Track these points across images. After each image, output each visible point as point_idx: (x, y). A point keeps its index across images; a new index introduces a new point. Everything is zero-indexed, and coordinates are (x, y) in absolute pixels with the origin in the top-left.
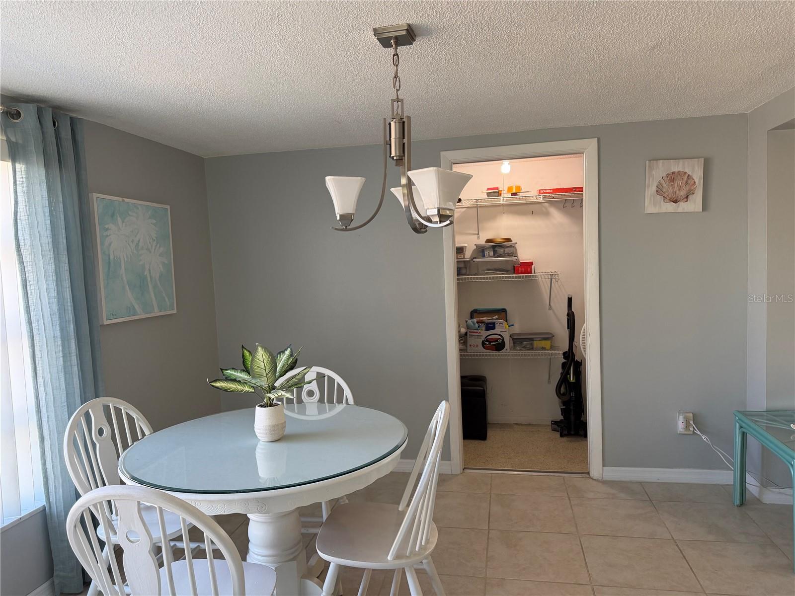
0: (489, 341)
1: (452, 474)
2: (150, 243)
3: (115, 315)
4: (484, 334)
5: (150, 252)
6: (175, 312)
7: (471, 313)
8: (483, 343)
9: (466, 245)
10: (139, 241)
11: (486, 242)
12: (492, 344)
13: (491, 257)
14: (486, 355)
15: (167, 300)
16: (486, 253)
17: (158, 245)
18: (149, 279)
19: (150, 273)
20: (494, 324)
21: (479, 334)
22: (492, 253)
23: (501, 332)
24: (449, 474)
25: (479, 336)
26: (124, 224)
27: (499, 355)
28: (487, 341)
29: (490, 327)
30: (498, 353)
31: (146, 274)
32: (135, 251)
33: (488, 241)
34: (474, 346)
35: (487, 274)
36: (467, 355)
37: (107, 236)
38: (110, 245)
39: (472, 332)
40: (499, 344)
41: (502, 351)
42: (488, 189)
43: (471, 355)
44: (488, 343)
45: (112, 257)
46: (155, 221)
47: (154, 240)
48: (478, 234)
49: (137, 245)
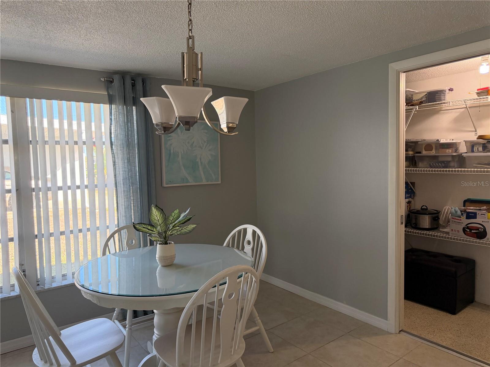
0: (471, 229)
1: (388, 332)
2: (202, 143)
3: (173, 182)
4: (465, 221)
5: (202, 149)
6: (220, 182)
7: (464, 201)
8: (464, 230)
9: (461, 141)
10: (193, 142)
11: (478, 138)
12: (473, 231)
13: (480, 152)
14: (466, 241)
15: (213, 175)
16: (475, 149)
17: (209, 145)
18: (200, 163)
19: (201, 160)
20: (475, 214)
21: (460, 221)
22: (481, 149)
23: (483, 222)
24: (386, 331)
25: (460, 223)
26: (182, 133)
27: (479, 243)
28: (468, 228)
29: (471, 216)
30: (478, 241)
31: (197, 160)
32: (190, 148)
33: (480, 137)
34: (455, 231)
35: (476, 167)
36: (448, 238)
37: (169, 140)
38: (171, 145)
39: (454, 219)
40: (480, 232)
41: (483, 240)
42: (478, 90)
43: (451, 238)
44: (468, 230)
45: (172, 151)
46: (206, 131)
47: (205, 142)
48: (476, 131)
49: (192, 144)
